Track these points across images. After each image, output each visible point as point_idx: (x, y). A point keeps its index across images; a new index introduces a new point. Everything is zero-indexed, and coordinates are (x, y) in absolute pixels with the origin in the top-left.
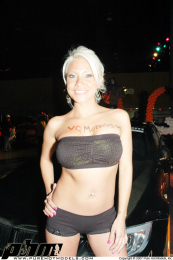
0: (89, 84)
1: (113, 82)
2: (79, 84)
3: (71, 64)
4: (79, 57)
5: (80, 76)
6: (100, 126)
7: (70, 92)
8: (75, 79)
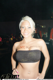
0: (30, 31)
1: (38, 25)
2: (26, 31)
3: (23, 23)
4: (26, 20)
5: (26, 28)
6: (32, 47)
7: (22, 33)
8: (24, 29)
